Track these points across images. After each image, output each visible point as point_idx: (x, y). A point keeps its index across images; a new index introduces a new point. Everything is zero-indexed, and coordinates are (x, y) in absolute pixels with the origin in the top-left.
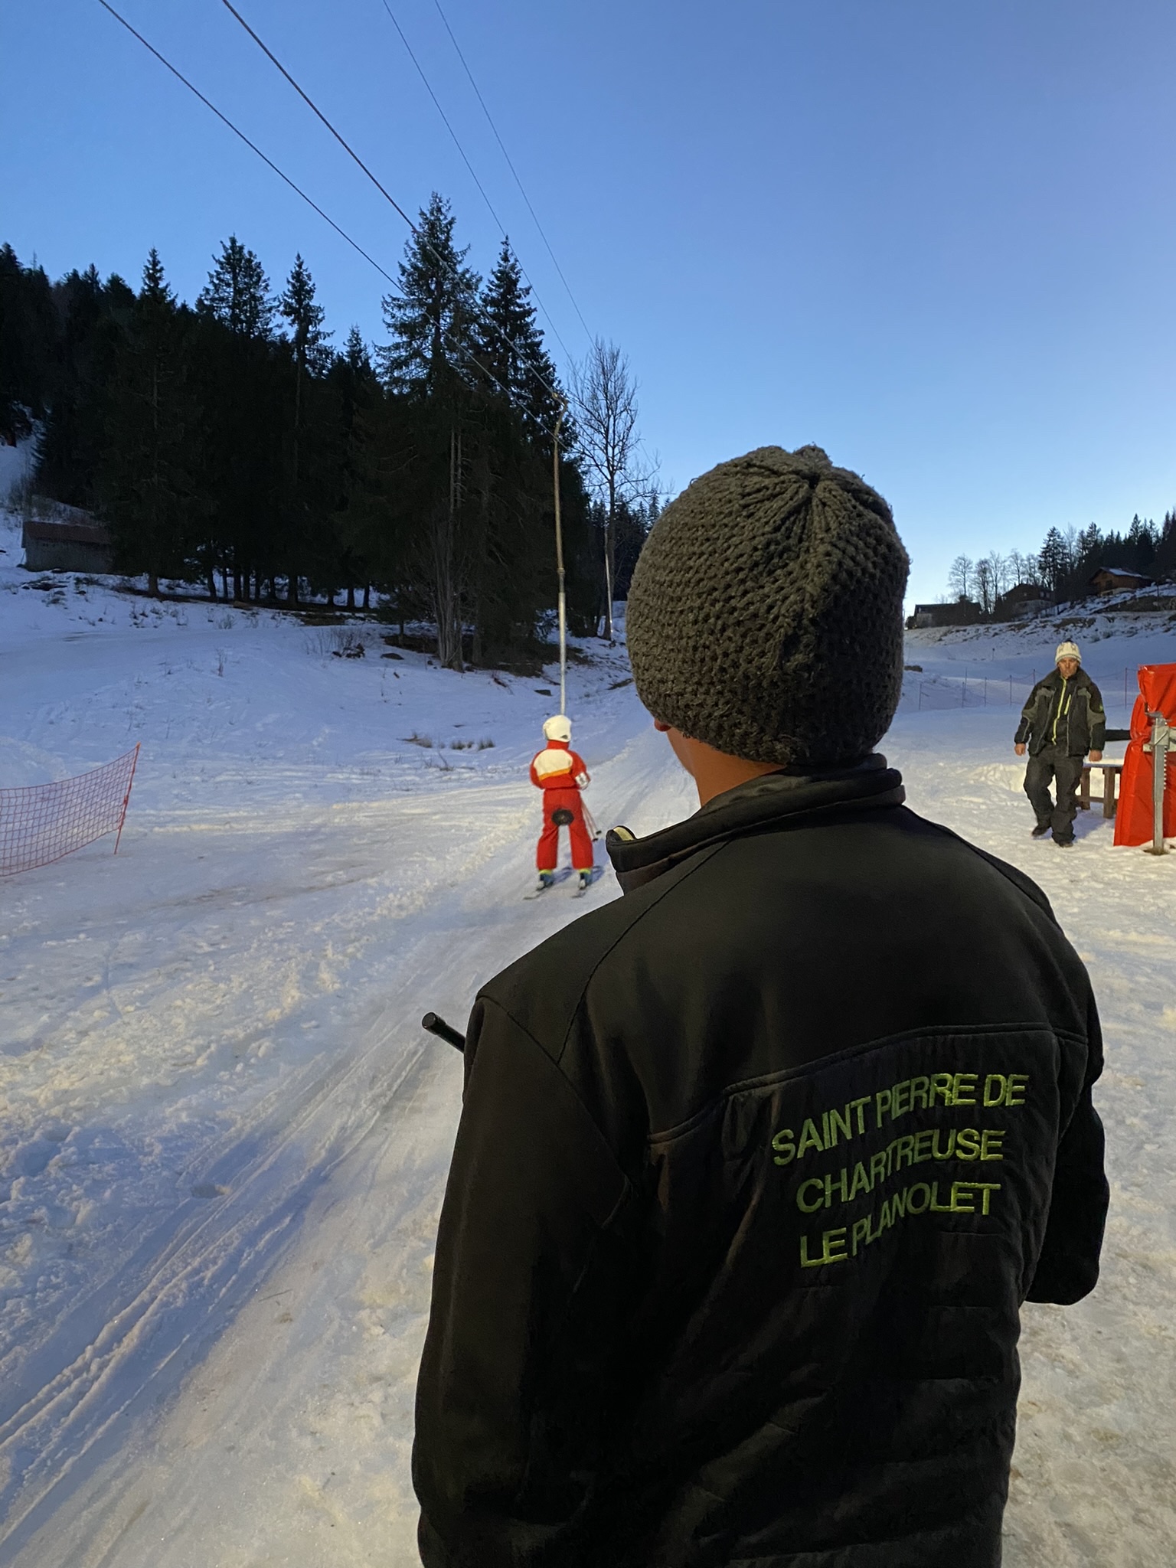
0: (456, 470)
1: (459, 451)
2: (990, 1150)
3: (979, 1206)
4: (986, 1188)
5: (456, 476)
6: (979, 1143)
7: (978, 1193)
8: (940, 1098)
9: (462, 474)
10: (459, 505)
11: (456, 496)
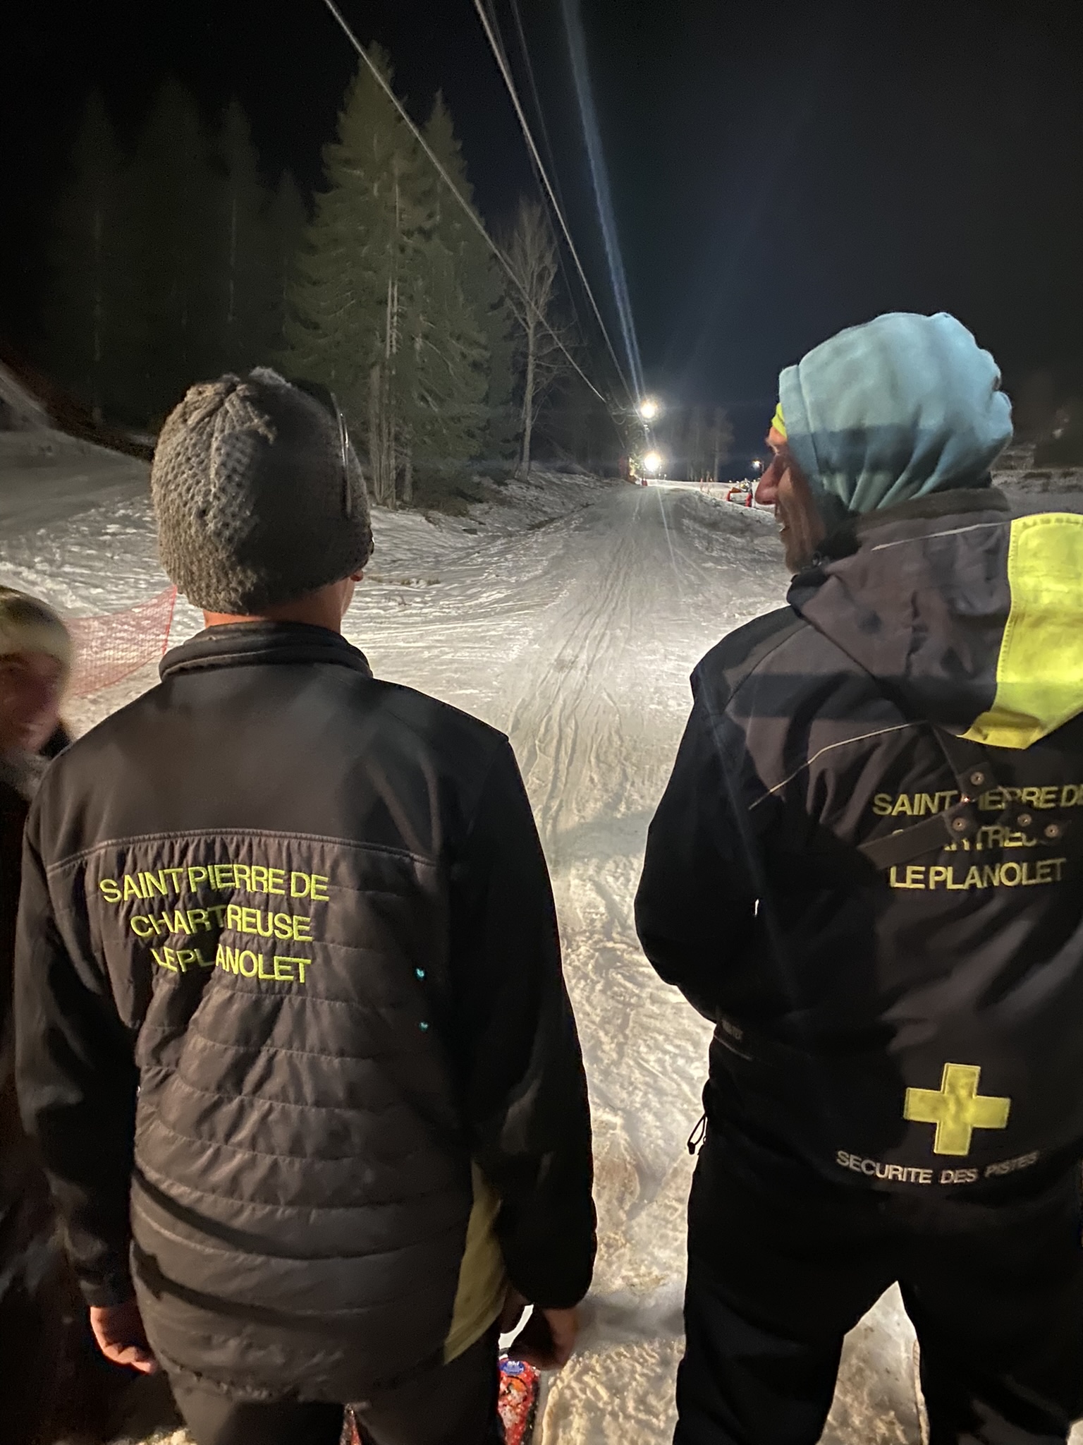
0: (392, 318)
1: (396, 299)
2: (301, 933)
3: (298, 976)
4: (302, 962)
5: (392, 323)
6: (291, 925)
7: (296, 966)
8: (260, 885)
9: (398, 322)
10: (394, 350)
11: (391, 342)
